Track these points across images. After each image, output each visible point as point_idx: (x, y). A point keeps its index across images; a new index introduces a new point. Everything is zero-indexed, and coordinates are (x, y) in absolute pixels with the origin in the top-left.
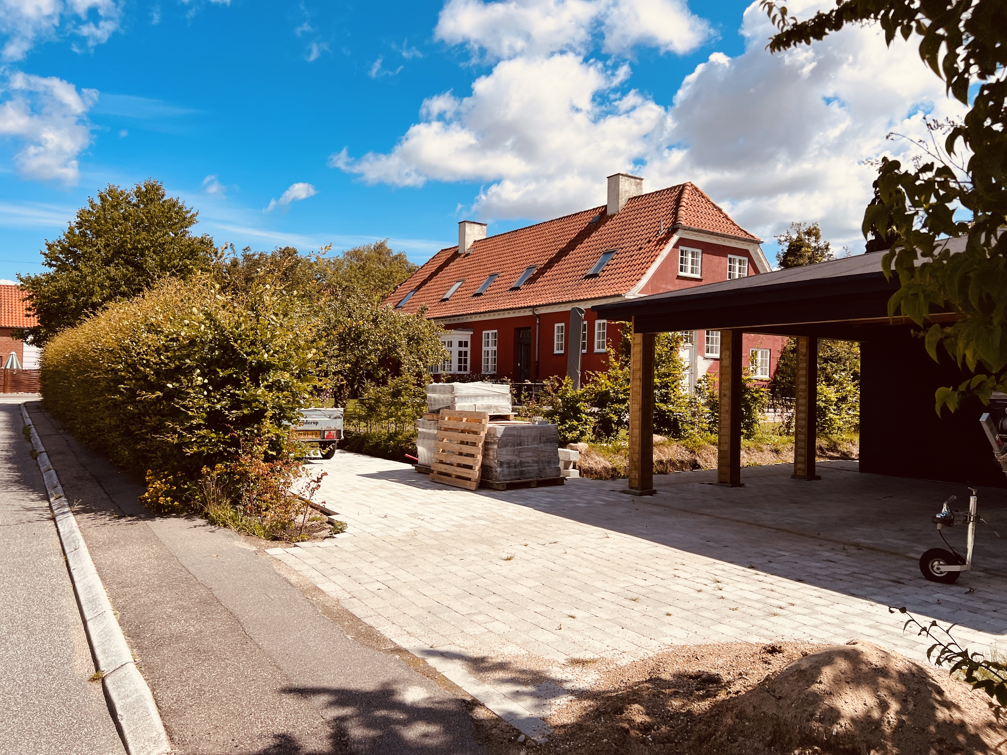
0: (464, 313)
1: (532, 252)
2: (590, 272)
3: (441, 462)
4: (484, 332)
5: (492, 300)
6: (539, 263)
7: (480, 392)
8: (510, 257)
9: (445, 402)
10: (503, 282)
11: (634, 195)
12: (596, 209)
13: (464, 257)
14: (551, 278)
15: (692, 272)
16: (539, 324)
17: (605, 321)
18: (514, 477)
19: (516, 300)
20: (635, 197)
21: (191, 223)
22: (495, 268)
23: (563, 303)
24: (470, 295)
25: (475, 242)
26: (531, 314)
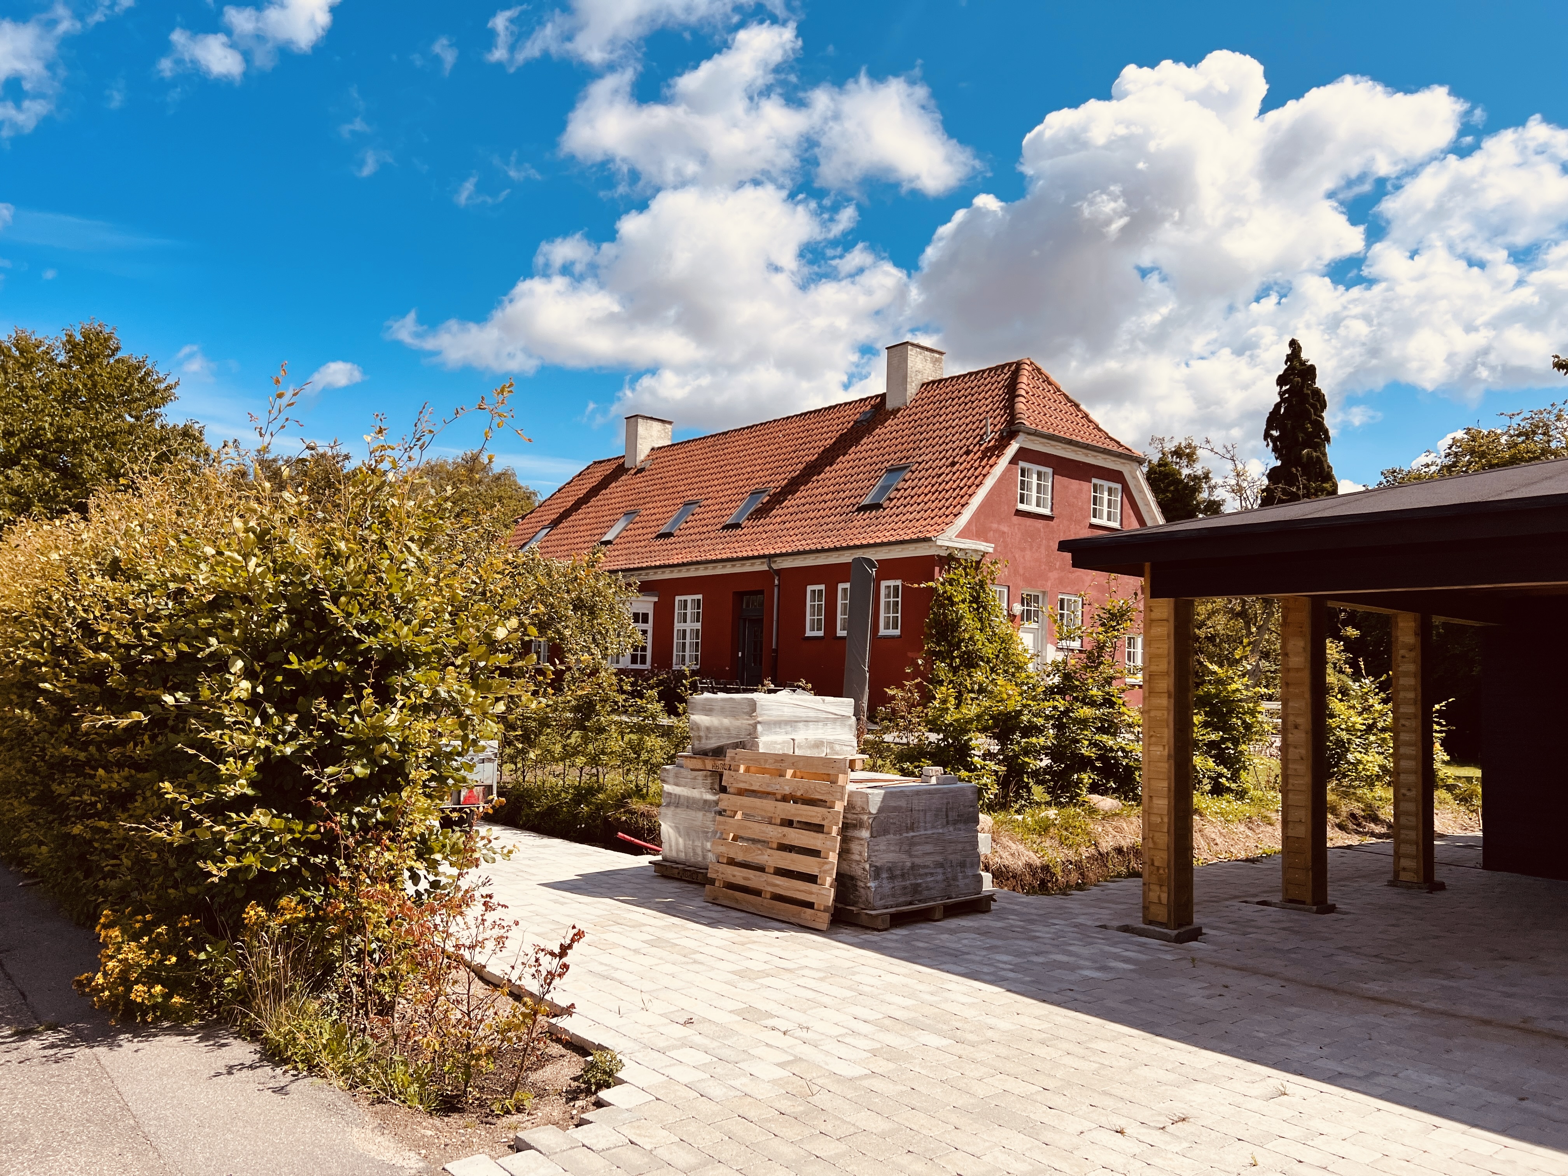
0: (644, 565)
1: (758, 468)
2: (867, 501)
3: (732, 862)
4: (678, 598)
5: (691, 544)
6: (772, 485)
7: (801, 713)
8: (719, 476)
9: (734, 732)
10: (710, 515)
11: (931, 379)
12: (866, 399)
13: (636, 474)
14: (796, 509)
15: (1038, 505)
16: (779, 586)
17: (899, 583)
18: (902, 899)
19: (736, 545)
20: (933, 382)
21: (164, 400)
22: (693, 492)
23: (823, 550)
24: (650, 536)
25: (653, 449)
26: (765, 568)
